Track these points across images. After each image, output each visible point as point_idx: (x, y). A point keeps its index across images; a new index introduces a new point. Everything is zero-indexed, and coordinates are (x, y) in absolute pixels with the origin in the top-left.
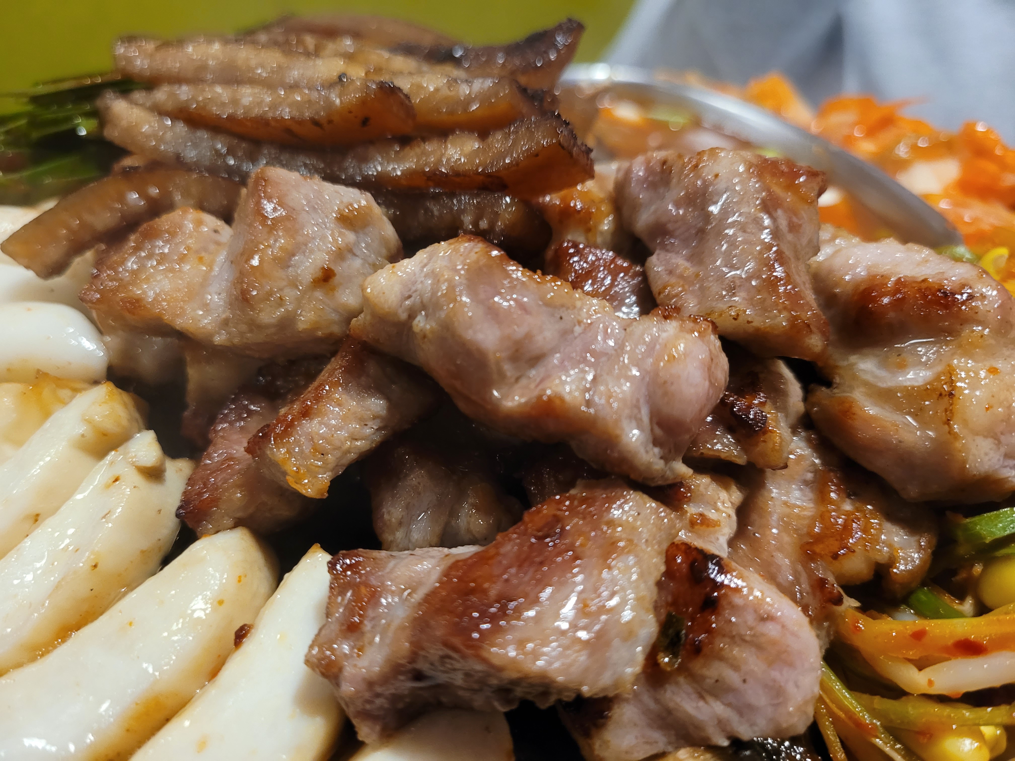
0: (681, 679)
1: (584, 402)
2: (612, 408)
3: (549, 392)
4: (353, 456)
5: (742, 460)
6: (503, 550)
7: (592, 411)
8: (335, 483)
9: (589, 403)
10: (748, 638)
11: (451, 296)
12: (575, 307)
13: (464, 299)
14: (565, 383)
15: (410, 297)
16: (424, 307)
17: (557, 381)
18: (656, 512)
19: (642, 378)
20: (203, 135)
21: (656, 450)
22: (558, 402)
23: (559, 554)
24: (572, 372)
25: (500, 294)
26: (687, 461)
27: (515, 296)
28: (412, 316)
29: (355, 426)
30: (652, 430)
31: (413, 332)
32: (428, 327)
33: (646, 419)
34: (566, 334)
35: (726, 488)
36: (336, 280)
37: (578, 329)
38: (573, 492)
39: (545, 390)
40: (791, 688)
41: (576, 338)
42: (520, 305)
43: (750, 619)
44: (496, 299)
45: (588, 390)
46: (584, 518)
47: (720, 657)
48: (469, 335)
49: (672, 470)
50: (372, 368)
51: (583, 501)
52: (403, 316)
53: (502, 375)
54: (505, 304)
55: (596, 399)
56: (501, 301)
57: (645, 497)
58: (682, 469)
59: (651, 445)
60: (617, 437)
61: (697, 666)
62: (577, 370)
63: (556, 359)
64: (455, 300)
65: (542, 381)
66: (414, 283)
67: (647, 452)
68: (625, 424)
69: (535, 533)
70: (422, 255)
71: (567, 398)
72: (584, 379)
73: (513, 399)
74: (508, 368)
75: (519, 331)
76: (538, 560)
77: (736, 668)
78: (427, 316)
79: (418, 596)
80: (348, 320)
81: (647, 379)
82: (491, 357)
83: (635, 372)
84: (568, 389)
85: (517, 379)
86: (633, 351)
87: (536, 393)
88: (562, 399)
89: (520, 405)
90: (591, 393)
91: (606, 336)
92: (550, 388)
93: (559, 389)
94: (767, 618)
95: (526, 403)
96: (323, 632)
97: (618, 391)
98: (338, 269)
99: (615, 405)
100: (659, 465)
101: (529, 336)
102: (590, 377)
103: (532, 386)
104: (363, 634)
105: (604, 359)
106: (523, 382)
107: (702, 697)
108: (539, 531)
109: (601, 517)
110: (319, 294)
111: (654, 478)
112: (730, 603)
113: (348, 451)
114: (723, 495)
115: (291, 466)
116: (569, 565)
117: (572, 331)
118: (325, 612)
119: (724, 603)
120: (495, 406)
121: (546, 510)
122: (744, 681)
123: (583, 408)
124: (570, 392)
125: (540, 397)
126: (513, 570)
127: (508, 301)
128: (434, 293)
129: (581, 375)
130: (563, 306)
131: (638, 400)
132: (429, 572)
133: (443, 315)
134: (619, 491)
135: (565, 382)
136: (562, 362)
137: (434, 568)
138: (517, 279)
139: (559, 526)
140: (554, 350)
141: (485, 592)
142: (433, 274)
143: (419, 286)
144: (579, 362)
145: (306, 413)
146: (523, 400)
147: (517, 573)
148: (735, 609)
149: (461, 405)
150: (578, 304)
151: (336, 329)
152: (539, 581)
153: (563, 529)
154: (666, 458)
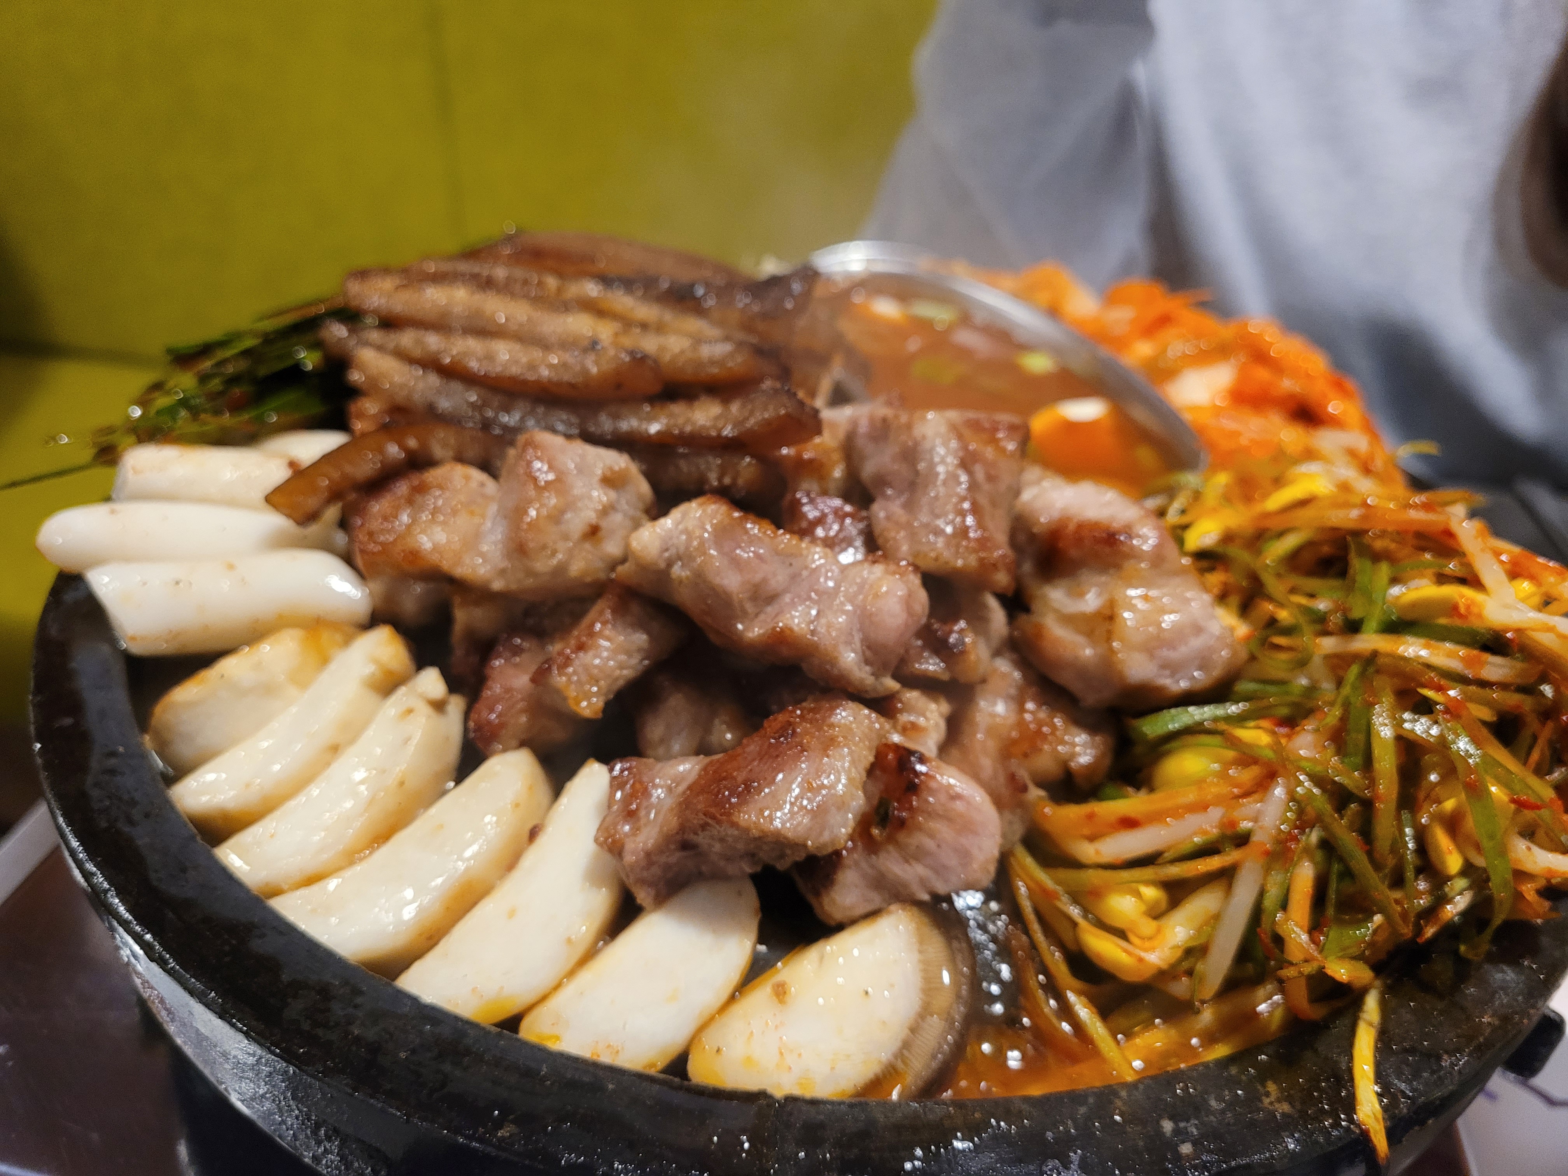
0: (891, 848)
1: (809, 632)
2: (831, 635)
3: (781, 624)
4: (621, 682)
5: (946, 677)
6: (748, 750)
7: (816, 639)
8: (608, 704)
9: (813, 633)
10: (941, 813)
11: (702, 549)
12: (801, 555)
13: (712, 552)
14: (793, 617)
15: (667, 550)
16: (679, 558)
17: (788, 616)
18: (868, 717)
19: (855, 611)
20: (456, 386)
21: (868, 668)
22: (788, 632)
23: (790, 749)
24: (800, 608)
25: (740, 547)
26: (895, 677)
27: (752, 549)
28: (670, 564)
29: (622, 657)
30: (863, 652)
31: (671, 579)
32: (683, 574)
33: (857, 644)
34: (794, 577)
35: (935, 700)
36: (601, 534)
37: (805, 573)
38: (804, 704)
39: (778, 623)
40: (975, 852)
41: (803, 580)
42: (757, 556)
43: (943, 798)
44: (738, 551)
45: (812, 622)
46: (811, 723)
47: (919, 828)
48: (717, 581)
49: (881, 683)
50: (635, 608)
51: (811, 710)
52: (662, 565)
53: (745, 613)
54: (746, 555)
55: (819, 629)
56: (742, 553)
57: (861, 706)
58: (891, 684)
59: (863, 665)
60: (836, 658)
61: (901, 837)
62: (803, 606)
63: (787, 598)
64: (704, 553)
65: (777, 615)
66: (671, 538)
67: (860, 670)
68: (841, 648)
69: (772, 735)
70: (676, 514)
71: (796, 628)
72: (809, 613)
73: (753, 632)
74: (749, 607)
75: (758, 577)
76: (775, 754)
77: (932, 836)
78: (682, 566)
79: (681, 788)
80: (613, 567)
81: (858, 612)
82: (735, 598)
83: (849, 607)
84: (796, 621)
85: (757, 615)
86: (847, 590)
87: (771, 625)
88: (791, 630)
89: (759, 635)
90: (815, 623)
91: (827, 578)
92: (782, 622)
93: (789, 622)
94: (957, 797)
95: (763, 635)
96: (608, 819)
97: (836, 622)
98: (604, 524)
99: (834, 634)
100: (870, 680)
101: (765, 580)
102: (814, 612)
103: (769, 620)
104: (638, 819)
105: (825, 597)
106: (762, 617)
107: (907, 861)
108: (775, 733)
109: (824, 721)
110: (587, 546)
111: (866, 691)
112: (927, 786)
113: (617, 679)
114: (933, 706)
115: (572, 693)
116: (797, 758)
117: (800, 575)
118: (607, 804)
119: (923, 787)
120: (739, 635)
121: (781, 718)
122: (939, 846)
123: (809, 637)
124: (798, 624)
125: (774, 628)
126: (756, 763)
127: (748, 553)
128: (687, 548)
129: (807, 610)
130: (792, 555)
131: (851, 629)
132: (690, 770)
133: (695, 565)
134: (839, 701)
135: (795, 617)
136: (792, 600)
137: (693, 767)
138: (754, 534)
139: (791, 728)
140: (786, 591)
141: (735, 778)
142: (686, 531)
143: (675, 541)
144: (806, 600)
145: (581, 647)
146: (761, 631)
147: (758, 765)
148: (932, 792)
149: (712, 637)
150: (805, 552)
151: (602, 576)
152: (774, 769)
153: (794, 731)
154: (876, 675)
